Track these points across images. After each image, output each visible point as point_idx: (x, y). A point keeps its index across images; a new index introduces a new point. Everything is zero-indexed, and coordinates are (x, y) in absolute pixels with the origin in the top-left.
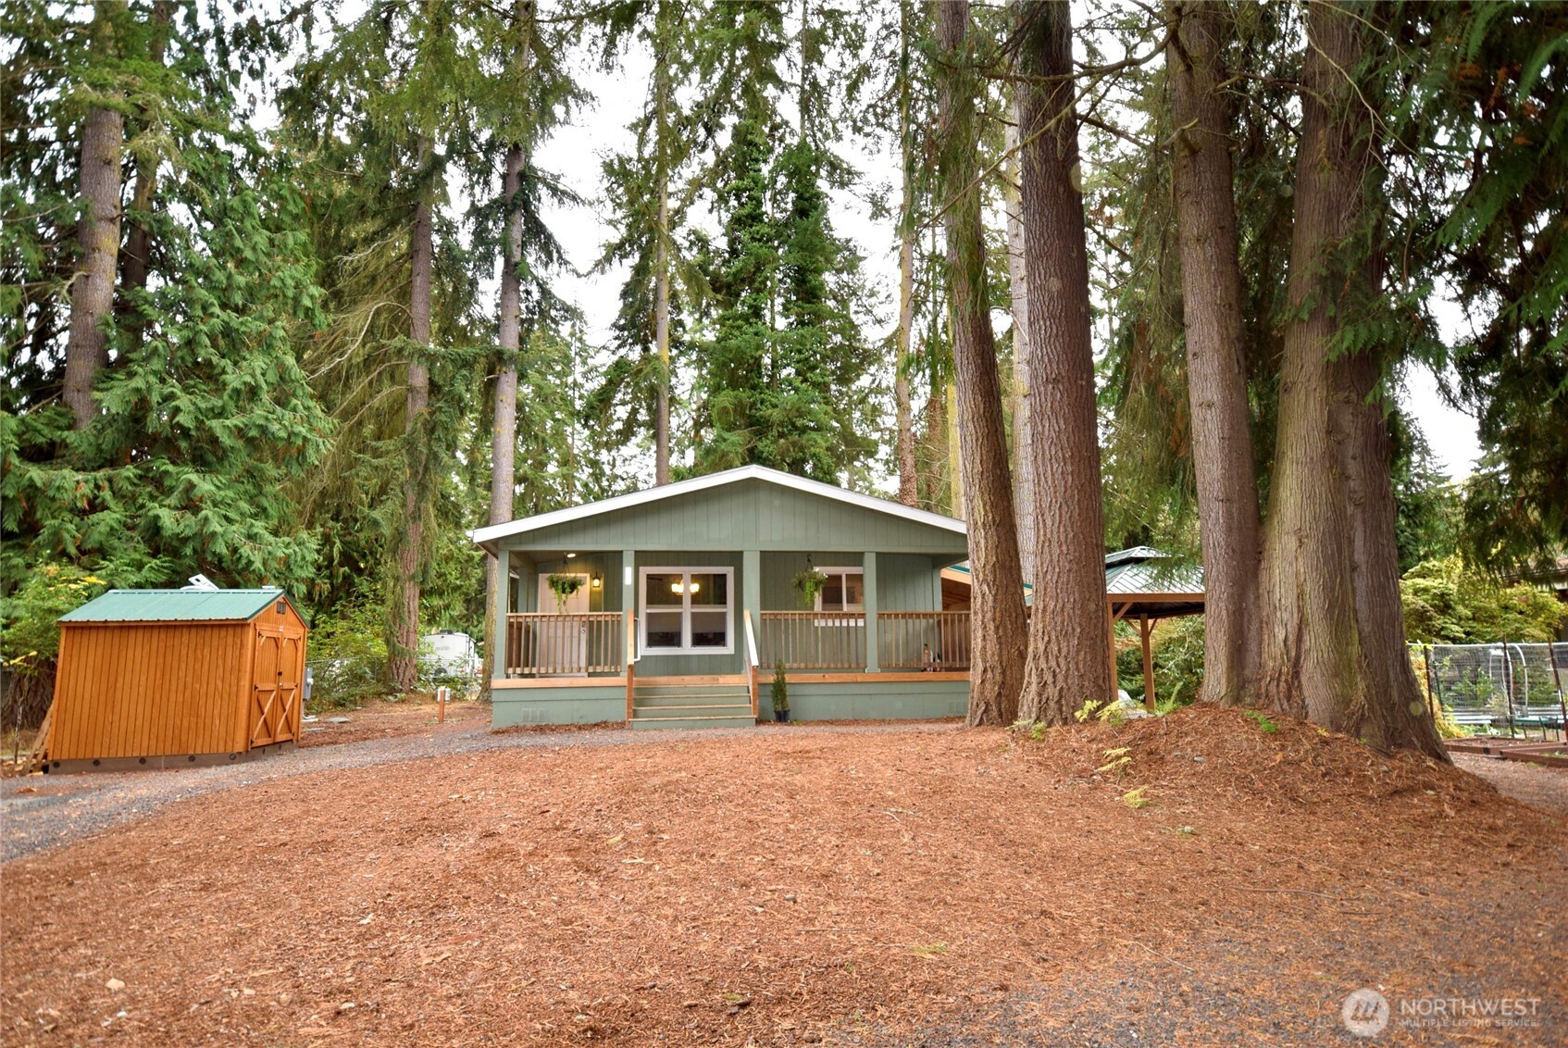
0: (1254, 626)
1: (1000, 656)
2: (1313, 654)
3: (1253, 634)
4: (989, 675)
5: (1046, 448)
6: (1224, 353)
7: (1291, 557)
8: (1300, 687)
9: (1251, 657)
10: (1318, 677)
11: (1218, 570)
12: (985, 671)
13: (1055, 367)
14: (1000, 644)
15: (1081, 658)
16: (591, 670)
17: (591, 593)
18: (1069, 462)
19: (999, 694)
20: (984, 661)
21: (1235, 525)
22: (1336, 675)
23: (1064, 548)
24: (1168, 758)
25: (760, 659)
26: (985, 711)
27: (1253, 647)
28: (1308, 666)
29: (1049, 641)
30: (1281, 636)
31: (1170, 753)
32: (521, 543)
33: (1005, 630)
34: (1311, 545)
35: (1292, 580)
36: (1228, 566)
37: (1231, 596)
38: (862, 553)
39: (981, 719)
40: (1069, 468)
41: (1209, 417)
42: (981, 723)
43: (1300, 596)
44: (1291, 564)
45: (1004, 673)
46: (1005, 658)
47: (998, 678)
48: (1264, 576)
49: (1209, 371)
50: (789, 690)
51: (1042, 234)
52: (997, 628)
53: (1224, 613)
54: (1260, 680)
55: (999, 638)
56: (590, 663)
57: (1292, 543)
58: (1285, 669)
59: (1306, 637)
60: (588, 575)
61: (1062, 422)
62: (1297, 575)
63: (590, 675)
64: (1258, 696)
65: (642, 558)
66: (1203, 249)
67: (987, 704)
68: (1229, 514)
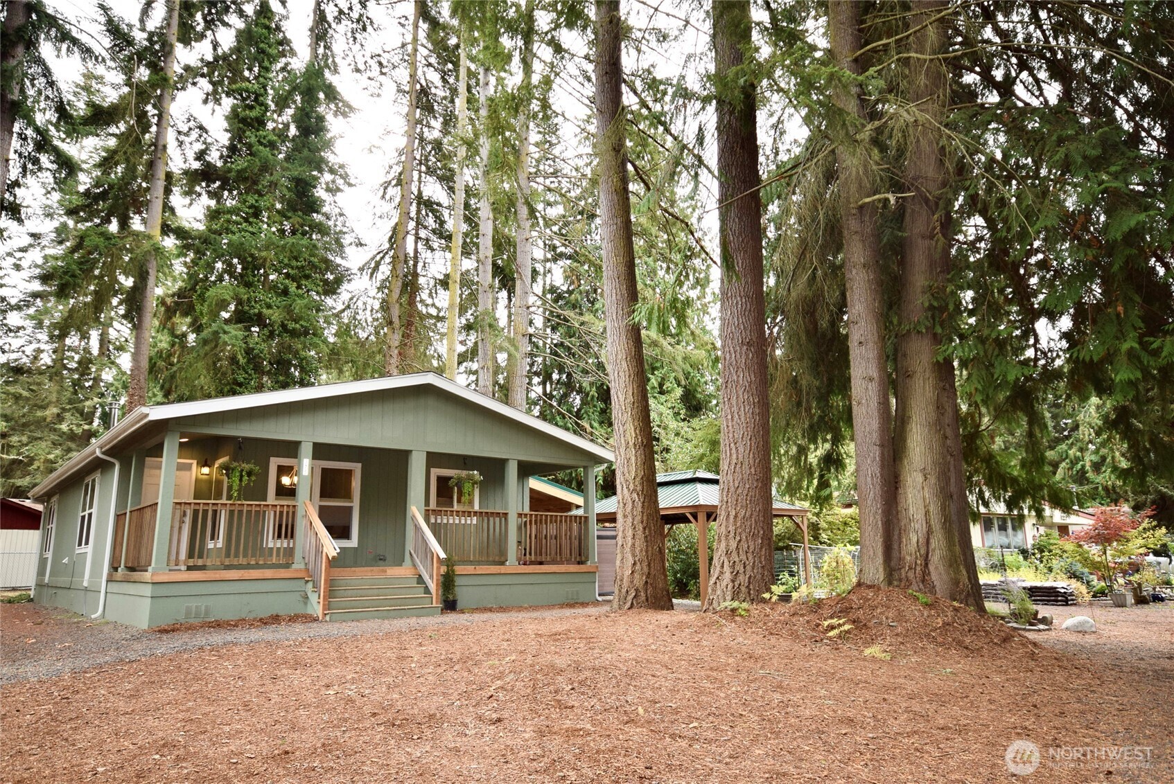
0: (896, 533)
1: (647, 552)
2: (937, 552)
3: (896, 537)
4: (638, 567)
5: (740, 393)
6: (880, 345)
7: (919, 487)
8: (929, 574)
9: (895, 554)
10: (941, 568)
11: (875, 493)
12: (634, 564)
13: (748, 332)
14: (647, 541)
15: (763, 553)
16: (191, 562)
17: (197, 480)
18: (757, 405)
19: (646, 582)
20: (634, 555)
21: (886, 463)
22: (951, 566)
23: (753, 470)
24: (871, 624)
25: (445, 551)
26: (635, 597)
27: (896, 546)
28: (936, 559)
29: (740, 541)
30: (914, 540)
31: (870, 621)
32: (194, 425)
33: (650, 531)
34: (932, 480)
35: (920, 502)
36: (882, 490)
37: (883, 512)
38: (508, 460)
39: (632, 604)
40: (757, 411)
41: (870, 387)
42: (632, 606)
43: (927, 513)
44: (919, 491)
45: (649, 565)
46: (650, 553)
47: (646, 569)
48: (901, 499)
49: (871, 356)
50: (458, 581)
51: (740, 234)
52: (644, 529)
53: (880, 523)
54: (900, 569)
55: (646, 537)
56: (191, 555)
57: (919, 478)
58: (919, 562)
59: (932, 541)
60: (195, 462)
61: (753, 376)
62: (924, 499)
63: (189, 568)
64: (900, 580)
65: (321, 451)
66: (867, 272)
67: (637, 590)
68: (882, 454)
